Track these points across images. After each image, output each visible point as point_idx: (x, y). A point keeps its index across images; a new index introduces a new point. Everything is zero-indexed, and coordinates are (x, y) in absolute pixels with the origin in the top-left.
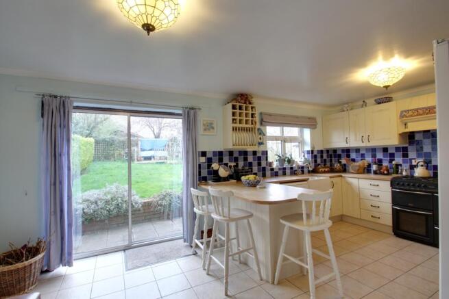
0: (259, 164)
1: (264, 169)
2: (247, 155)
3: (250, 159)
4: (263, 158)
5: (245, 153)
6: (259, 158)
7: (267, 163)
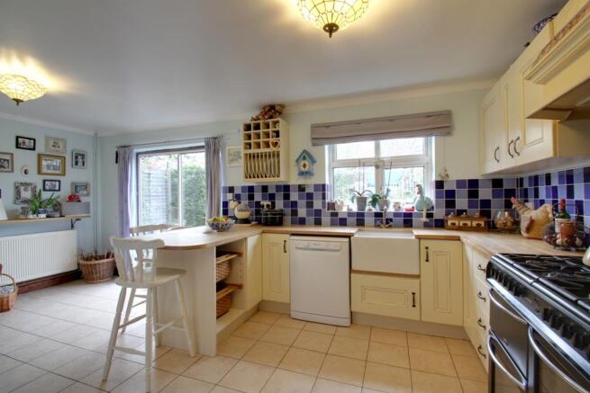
0: (310, 205)
1: (318, 212)
2: (289, 190)
3: (294, 196)
4: (317, 195)
5: (287, 188)
6: (310, 196)
7: (324, 203)
